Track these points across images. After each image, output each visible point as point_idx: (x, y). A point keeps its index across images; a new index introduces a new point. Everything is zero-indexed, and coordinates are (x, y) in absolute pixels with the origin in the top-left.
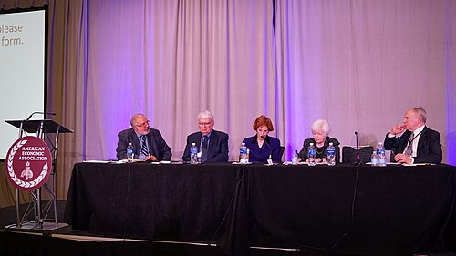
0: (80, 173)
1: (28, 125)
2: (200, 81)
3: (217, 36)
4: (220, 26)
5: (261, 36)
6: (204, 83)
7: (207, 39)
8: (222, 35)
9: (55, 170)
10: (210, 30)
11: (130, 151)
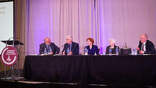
0: (28, 59)
1: (9, 42)
2: (69, 26)
3: (75, 10)
4: (76, 7)
5: (90, 10)
6: (70, 27)
7: (71, 11)
8: (76, 10)
9: (18, 58)
10: (72, 8)
11: (45, 51)
